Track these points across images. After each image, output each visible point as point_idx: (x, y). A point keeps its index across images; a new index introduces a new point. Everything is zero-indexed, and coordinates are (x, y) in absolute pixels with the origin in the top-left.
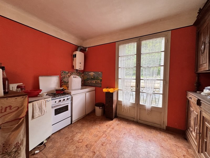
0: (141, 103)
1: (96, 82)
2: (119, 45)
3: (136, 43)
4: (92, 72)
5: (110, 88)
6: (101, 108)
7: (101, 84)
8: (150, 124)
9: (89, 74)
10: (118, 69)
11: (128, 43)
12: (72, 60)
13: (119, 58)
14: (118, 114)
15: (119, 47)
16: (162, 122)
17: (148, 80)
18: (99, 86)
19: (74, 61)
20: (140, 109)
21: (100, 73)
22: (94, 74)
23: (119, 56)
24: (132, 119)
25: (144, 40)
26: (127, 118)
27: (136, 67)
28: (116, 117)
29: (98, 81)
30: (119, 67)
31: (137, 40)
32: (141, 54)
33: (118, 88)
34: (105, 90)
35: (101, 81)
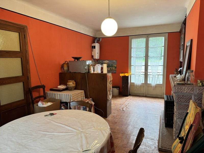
0: (148, 82)
1: (110, 69)
2: (132, 39)
3: (145, 39)
4: (106, 61)
5: (124, 73)
6: (118, 89)
7: (116, 70)
8: (155, 96)
9: (103, 62)
10: (131, 58)
11: (140, 38)
12: (92, 51)
13: (132, 49)
14: (131, 93)
15: (132, 40)
16: (163, 93)
17: (153, 66)
18: (114, 72)
19: (93, 51)
20: (148, 87)
21: (114, 61)
22: (108, 62)
23: (132, 47)
24: (143, 95)
25: (151, 37)
26: (138, 95)
27: (145, 56)
28: (130, 95)
29: (112, 68)
30: (132, 56)
31: (146, 37)
32: (149, 47)
33: (131, 73)
34: (122, 75)
35: (116, 68)
